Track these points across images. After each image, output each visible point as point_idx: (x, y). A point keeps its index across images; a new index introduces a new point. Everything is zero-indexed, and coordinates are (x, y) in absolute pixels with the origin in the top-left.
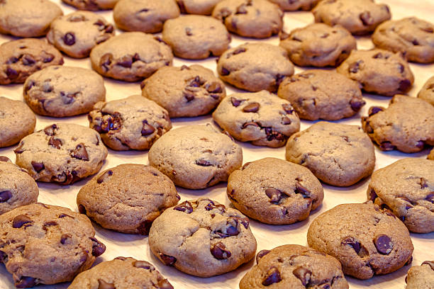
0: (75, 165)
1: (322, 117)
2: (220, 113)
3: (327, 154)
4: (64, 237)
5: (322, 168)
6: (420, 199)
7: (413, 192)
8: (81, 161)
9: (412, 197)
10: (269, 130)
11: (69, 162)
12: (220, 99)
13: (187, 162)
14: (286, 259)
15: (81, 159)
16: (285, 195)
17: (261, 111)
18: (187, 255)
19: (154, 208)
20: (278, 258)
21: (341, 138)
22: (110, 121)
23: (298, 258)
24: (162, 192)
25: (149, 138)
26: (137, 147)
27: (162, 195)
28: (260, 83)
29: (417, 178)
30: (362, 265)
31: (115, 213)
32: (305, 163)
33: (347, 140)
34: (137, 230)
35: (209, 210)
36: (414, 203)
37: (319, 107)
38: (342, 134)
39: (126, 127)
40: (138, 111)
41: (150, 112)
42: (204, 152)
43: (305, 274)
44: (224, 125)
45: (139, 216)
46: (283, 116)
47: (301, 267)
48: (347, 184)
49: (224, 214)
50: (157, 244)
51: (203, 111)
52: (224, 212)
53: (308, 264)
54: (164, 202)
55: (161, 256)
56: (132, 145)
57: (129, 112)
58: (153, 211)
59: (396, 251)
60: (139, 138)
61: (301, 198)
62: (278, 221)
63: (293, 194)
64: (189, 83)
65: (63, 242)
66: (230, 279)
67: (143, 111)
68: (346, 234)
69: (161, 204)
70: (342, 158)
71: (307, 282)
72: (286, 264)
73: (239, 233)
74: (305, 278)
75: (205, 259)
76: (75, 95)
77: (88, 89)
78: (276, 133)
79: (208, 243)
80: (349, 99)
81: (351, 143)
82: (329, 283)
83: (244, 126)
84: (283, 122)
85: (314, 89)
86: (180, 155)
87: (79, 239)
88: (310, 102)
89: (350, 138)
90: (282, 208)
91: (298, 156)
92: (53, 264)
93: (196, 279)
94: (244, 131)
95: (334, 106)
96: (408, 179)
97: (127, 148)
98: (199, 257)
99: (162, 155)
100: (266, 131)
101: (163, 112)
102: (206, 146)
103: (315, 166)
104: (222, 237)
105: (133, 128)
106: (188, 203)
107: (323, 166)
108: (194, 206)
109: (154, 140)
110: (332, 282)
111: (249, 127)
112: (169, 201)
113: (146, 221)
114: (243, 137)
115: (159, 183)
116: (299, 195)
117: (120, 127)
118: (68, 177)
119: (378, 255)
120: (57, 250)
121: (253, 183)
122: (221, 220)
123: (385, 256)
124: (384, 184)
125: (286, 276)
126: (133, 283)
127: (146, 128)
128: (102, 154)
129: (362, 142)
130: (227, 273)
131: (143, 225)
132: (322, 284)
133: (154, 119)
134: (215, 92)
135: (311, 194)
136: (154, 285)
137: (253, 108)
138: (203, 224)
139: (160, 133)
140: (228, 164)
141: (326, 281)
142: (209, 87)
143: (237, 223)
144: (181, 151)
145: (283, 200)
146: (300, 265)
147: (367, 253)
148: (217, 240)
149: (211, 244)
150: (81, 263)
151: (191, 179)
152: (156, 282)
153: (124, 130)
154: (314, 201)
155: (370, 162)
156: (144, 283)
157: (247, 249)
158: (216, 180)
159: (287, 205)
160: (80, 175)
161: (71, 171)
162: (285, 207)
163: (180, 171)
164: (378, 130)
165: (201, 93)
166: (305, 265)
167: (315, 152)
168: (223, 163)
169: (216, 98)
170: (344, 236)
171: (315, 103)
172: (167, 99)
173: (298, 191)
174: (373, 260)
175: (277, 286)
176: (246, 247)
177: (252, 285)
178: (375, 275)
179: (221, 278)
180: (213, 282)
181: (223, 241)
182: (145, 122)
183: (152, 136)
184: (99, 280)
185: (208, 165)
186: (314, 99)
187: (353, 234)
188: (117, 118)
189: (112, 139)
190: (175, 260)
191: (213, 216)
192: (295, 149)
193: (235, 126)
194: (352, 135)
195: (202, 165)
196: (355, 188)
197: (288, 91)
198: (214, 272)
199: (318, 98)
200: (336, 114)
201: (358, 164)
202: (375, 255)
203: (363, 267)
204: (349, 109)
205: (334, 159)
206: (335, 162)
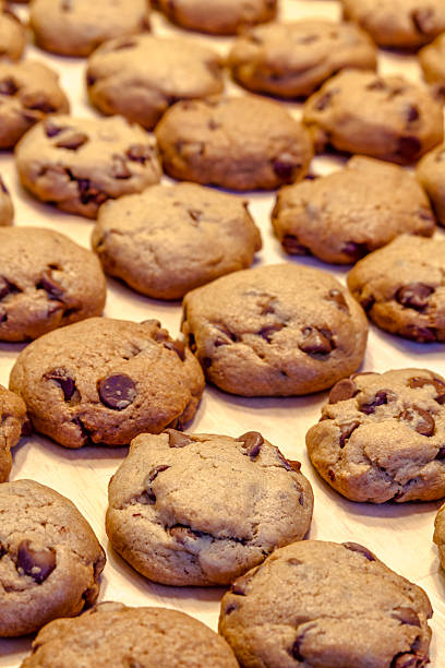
3: (144, 236)
5: (126, 259)
6: (249, 332)
7: (242, 318)
9: (236, 326)
10: (85, 184)
16: (13, 288)
17: (84, 148)
29: (265, 295)
30: (66, 420)
32: (103, 247)
33: (194, 218)
36: (235, 337)
37: (209, 160)
38: (196, 207)
46: (119, 163)
59: (138, 406)
61: (41, 297)
63: (30, 289)
68: (61, 362)
70: (166, 245)
78: (96, 192)
80: (271, 154)
81: (201, 224)
83: (44, 171)
84: (114, 174)
85: (213, 127)
88: (192, 149)
89: (206, 215)
96: (246, 294)
100: (80, 187)
107: (128, 256)
111: (50, 174)
116: (42, 292)
119: (100, 406)
123: (111, 411)
129: (225, 226)
135: (65, 296)
142: (28, 98)
147: (79, 400)
154: (70, 310)
155: (227, 264)
159: (10, 306)
162: (5, 309)
165: (7, 107)
167: (125, 228)
169: (31, 120)
171: (202, 152)
173: (41, 285)
174: (84, 413)
186: (203, 145)
187: (70, 365)
199: (210, 143)
200: (241, 177)
201: (193, 260)
202: (91, 405)
203: (66, 424)
204: (268, 174)
205: (151, 246)
206: (152, 251)
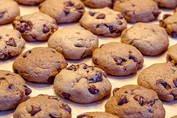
0: (9, 49)
1: (138, 20)
2: (84, 20)
3: (144, 39)
4: (10, 85)
5: (142, 46)
8: (12, 47)
10: (111, 28)
11: (6, 47)
12: (83, 13)
13: (70, 45)
14: (129, 92)
15: (12, 46)
16: (124, 60)
17: (106, 18)
18: (76, 92)
19: (55, 69)
20: (125, 91)
21: (151, 31)
22: (26, 26)
23: (136, 90)
24: (59, 61)
25: (47, 34)
26: (41, 39)
27: (59, 62)
28: (103, 4)
30: (168, 94)
31: (35, 72)
32: (132, 44)
34: (47, 82)
35: (85, 69)
37: (136, 15)
38: (151, 28)
39: (35, 29)
40: (40, 20)
41: (47, 20)
42: (79, 40)
43: (140, 99)
44: (87, 26)
45: (48, 73)
46: (118, 20)
47: (138, 95)
48: (155, 54)
49: (94, 71)
50: (59, 87)
51: (74, 19)
52: (93, 69)
53: (141, 93)
54: (60, 66)
55: (62, 93)
56: (38, 38)
57: (35, 20)
58: (55, 71)
60: (42, 34)
62: (121, 74)
63: (128, 60)
64: (66, 5)
65: (10, 87)
66: (99, 104)
67: (43, 20)
68: (159, 78)
69: (58, 67)
71: (141, 103)
72: (129, 94)
73: (102, 80)
74: (140, 100)
75: (86, 94)
76: (4, 13)
77: (11, 9)
78: (115, 29)
79: (87, 86)
80: (152, 10)
81: (156, 33)
82: (153, 103)
83: (98, 26)
84: (119, 23)
85: (133, 6)
86: (66, 42)
87: (18, 86)
88: (131, 13)
89: (155, 30)
90: (123, 67)
91: (128, 41)
92: (5, 99)
93: (81, 105)
94: (98, 29)
95: (145, 14)
97: (35, 40)
98: (83, 93)
99: (56, 42)
100: (110, 28)
101: (54, 20)
102: (80, 36)
103: (138, 45)
104: (94, 82)
105: (38, 29)
106: (74, 66)
107: (142, 45)
108: (77, 67)
109: (49, 35)
110: (154, 102)
111: (101, 26)
112: (62, 65)
113: (52, 76)
114: (97, 32)
115: (57, 56)
116: (131, 60)
117: (31, 28)
118: (6, 56)
119: (176, 88)
120: (7, 92)
121: (107, 54)
122: (92, 74)
124: (175, 53)
125: (130, 100)
126: (50, 107)
127: (46, 29)
128: (23, 43)
130: (97, 101)
131: (50, 78)
132: (149, 103)
133: (49, 24)
134: (80, 9)
135: (137, 60)
136: (61, 107)
137: (102, 16)
138: (83, 76)
139: (53, 32)
140: (91, 46)
141: (151, 102)
142: (77, 6)
143: (101, 74)
144: (66, 40)
145: (123, 63)
146: (137, 94)
147: (170, 87)
148: (91, 84)
149: (88, 86)
150: (20, 99)
151: (73, 55)
152: (62, 106)
153: (33, 30)
154: (139, 63)
155: (166, 43)
156: (55, 106)
157: (107, 88)
158: (85, 55)
159: (125, 66)
160: (12, 54)
161: (7, 52)
162: (124, 67)
163: (66, 50)
164: (169, 26)
165: (72, 10)
166: (139, 94)
167: (137, 38)
168: (89, 45)
169: (81, 12)
170: (157, 79)
171: (134, 13)
172: (54, 13)
173: (131, 58)
174: (173, 91)
175: (126, 105)
176: (106, 87)
177: (112, 106)
178: (175, 99)
179: (94, 104)
180: (91, 106)
181: (94, 84)
182: (45, 26)
183: (49, 33)
184: (32, 106)
185: (81, 47)
186: (133, 11)
188: (29, 24)
189: (27, 35)
190: (69, 95)
191: (88, 72)
192: (126, 37)
193: (92, 26)
194: (156, 29)
195: (78, 46)
196: (159, 56)
197: (119, 7)
198: (91, 101)
199: (136, 10)
200: (146, 18)
201: (160, 43)
202: (174, 88)
203: (169, 95)
204: (152, 16)
205: (148, 41)
206: (148, 43)
